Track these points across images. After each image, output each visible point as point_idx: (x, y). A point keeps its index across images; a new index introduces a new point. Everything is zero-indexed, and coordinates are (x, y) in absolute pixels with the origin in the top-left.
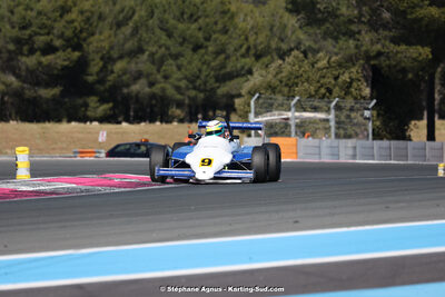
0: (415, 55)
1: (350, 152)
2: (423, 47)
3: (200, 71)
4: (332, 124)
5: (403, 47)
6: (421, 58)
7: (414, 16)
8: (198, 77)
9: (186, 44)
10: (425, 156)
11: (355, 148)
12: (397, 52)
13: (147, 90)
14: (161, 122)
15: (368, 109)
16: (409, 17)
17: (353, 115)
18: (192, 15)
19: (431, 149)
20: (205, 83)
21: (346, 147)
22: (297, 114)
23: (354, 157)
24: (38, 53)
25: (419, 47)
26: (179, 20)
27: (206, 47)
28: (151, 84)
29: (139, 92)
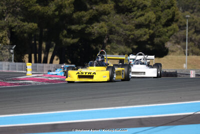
0: (31, 27)
1: (7, 67)
2: (34, 23)
5: (26, 23)
6: (33, 28)
7: (31, 10)
10: (36, 70)
11: (9, 65)
12: (24, 25)
15: (12, 49)
16: (29, 10)
17: (3, 51)
19: (39, 67)
21: (5, 65)
23: (8, 69)
25: (33, 24)
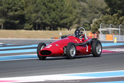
3: (55, 16)
4: (120, 31)
8: (55, 18)
9: (51, 9)
13: (41, 21)
14: (43, 30)
18: (53, 1)
20: (57, 20)
22: (111, 29)
24: (14, 11)
26: (49, 3)
27: (57, 10)
28: (42, 20)
29: (39, 22)
